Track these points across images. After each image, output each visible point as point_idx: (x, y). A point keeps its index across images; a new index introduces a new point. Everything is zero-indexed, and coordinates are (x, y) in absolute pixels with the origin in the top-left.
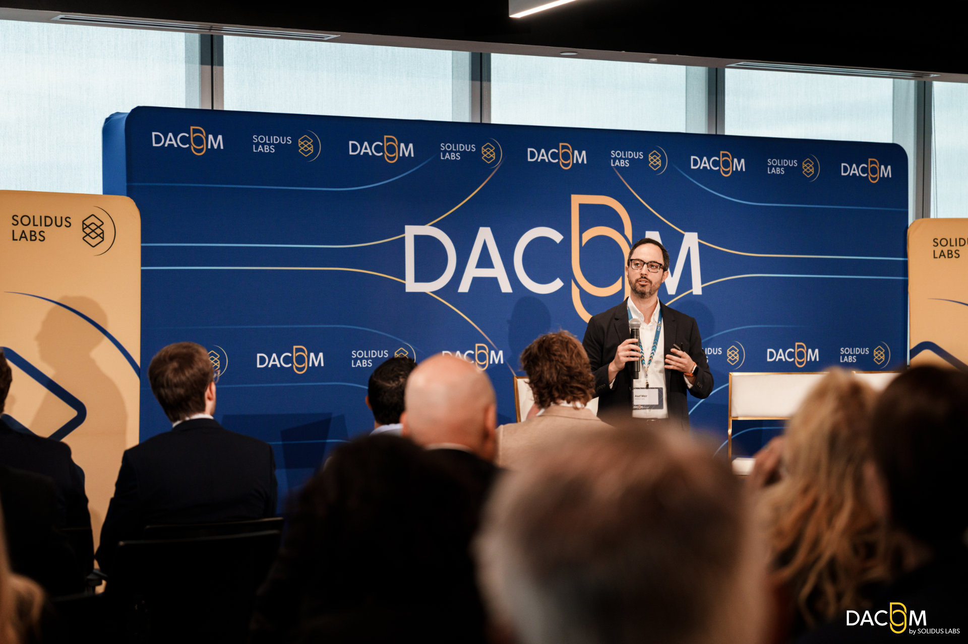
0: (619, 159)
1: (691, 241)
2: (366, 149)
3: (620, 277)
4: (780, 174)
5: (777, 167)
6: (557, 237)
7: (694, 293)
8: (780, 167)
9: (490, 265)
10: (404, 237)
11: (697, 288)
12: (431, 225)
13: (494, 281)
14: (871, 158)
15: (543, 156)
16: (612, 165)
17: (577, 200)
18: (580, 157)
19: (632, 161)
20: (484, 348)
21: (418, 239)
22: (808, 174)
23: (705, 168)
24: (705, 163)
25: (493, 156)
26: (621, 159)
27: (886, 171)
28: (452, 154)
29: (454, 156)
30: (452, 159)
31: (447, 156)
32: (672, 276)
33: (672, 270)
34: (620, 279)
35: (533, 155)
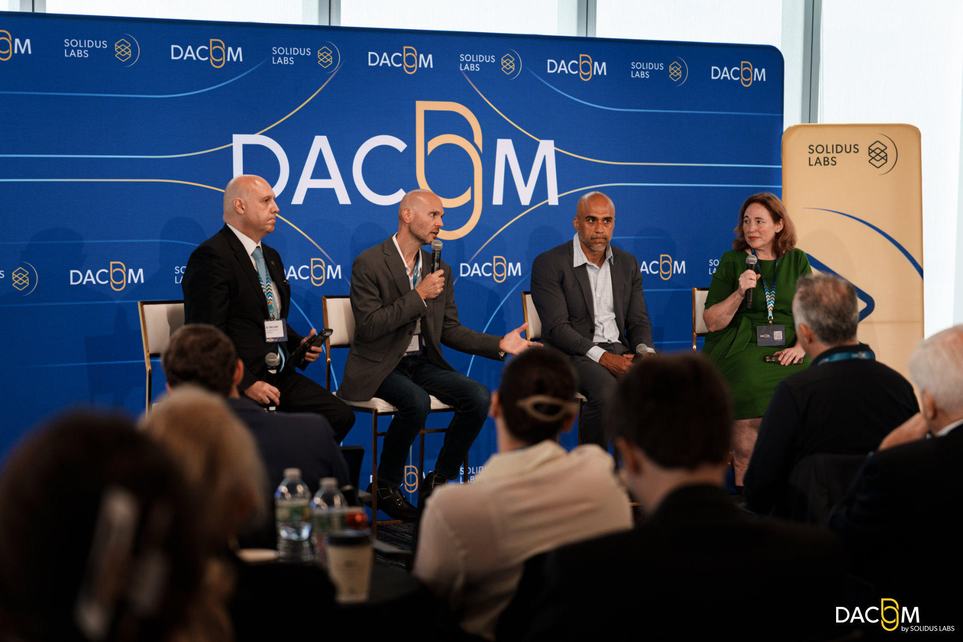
0: (469, 63)
1: (547, 149)
2: (190, 53)
3: (469, 187)
4: (645, 77)
5: (641, 71)
6: (400, 145)
7: (550, 204)
8: (645, 71)
9: (327, 176)
10: (232, 146)
11: (553, 198)
12: (262, 134)
13: (332, 191)
14: (744, 61)
15: (385, 60)
16: (461, 69)
17: (422, 107)
18: (426, 61)
19: (482, 65)
20: (321, 263)
21: (246, 148)
22: (675, 78)
23: (563, 72)
24: (563, 67)
25: (331, 60)
26: (470, 63)
27: (760, 75)
28: (285, 58)
29: (287, 60)
30: (285, 63)
31: (280, 61)
32: (526, 186)
33: (526, 180)
34: (470, 190)
35: (374, 59)
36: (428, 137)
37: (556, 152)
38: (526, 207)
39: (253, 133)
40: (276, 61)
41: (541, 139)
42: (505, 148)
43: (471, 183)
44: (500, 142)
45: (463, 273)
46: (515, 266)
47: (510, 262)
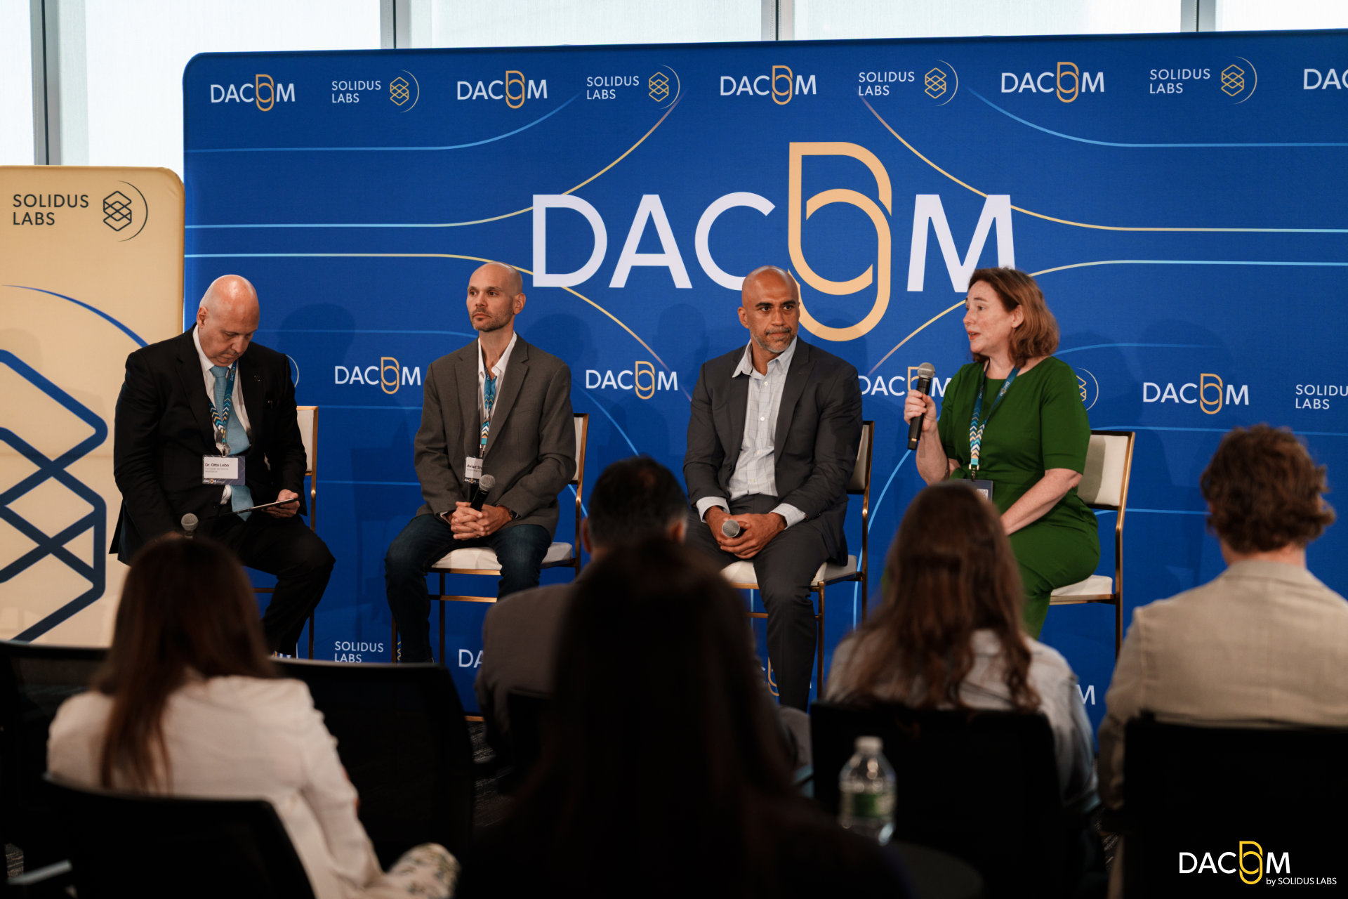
1: (997, 209)
2: (481, 91)
3: (869, 266)
4: (1177, 92)
5: (1168, 83)
6: (764, 206)
8: (1175, 82)
9: (658, 249)
10: (531, 213)
12: (570, 194)
15: (746, 86)
17: (798, 151)
18: (807, 85)
19: (894, 86)
20: (648, 368)
22: (1234, 91)
23: (1027, 91)
25: (667, 91)
28: (603, 91)
29: (606, 94)
30: (603, 98)
31: (596, 95)
32: (962, 264)
33: (962, 255)
34: (871, 268)
35: (728, 86)
36: (807, 194)
39: (559, 191)
40: (591, 95)
41: (987, 193)
42: (929, 208)
43: (873, 260)
44: (921, 199)
46: (942, 383)
47: (936, 377)
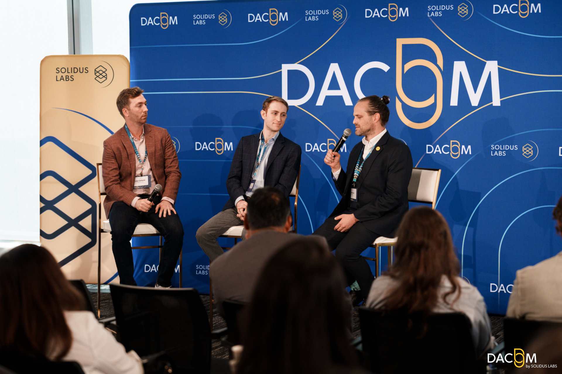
1: (492, 67)
2: (259, 18)
6: (385, 68)
9: (338, 88)
10: (281, 72)
11: (496, 101)
12: (299, 63)
13: (340, 98)
15: (377, 13)
17: (400, 42)
18: (404, 12)
19: (444, 12)
20: (333, 142)
21: (289, 72)
23: (505, 13)
24: (505, 9)
25: (341, 16)
28: (313, 17)
30: (313, 20)
31: (310, 19)
32: (475, 92)
33: (475, 89)
34: (434, 95)
35: (369, 13)
36: (404, 62)
37: (498, 68)
38: (475, 108)
40: (307, 19)
41: (487, 60)
42: (460, 67)
43: (435, 91)
44: (456, 63)
45: (428, 151)
46: (466, 148)
47: (463, 145)
